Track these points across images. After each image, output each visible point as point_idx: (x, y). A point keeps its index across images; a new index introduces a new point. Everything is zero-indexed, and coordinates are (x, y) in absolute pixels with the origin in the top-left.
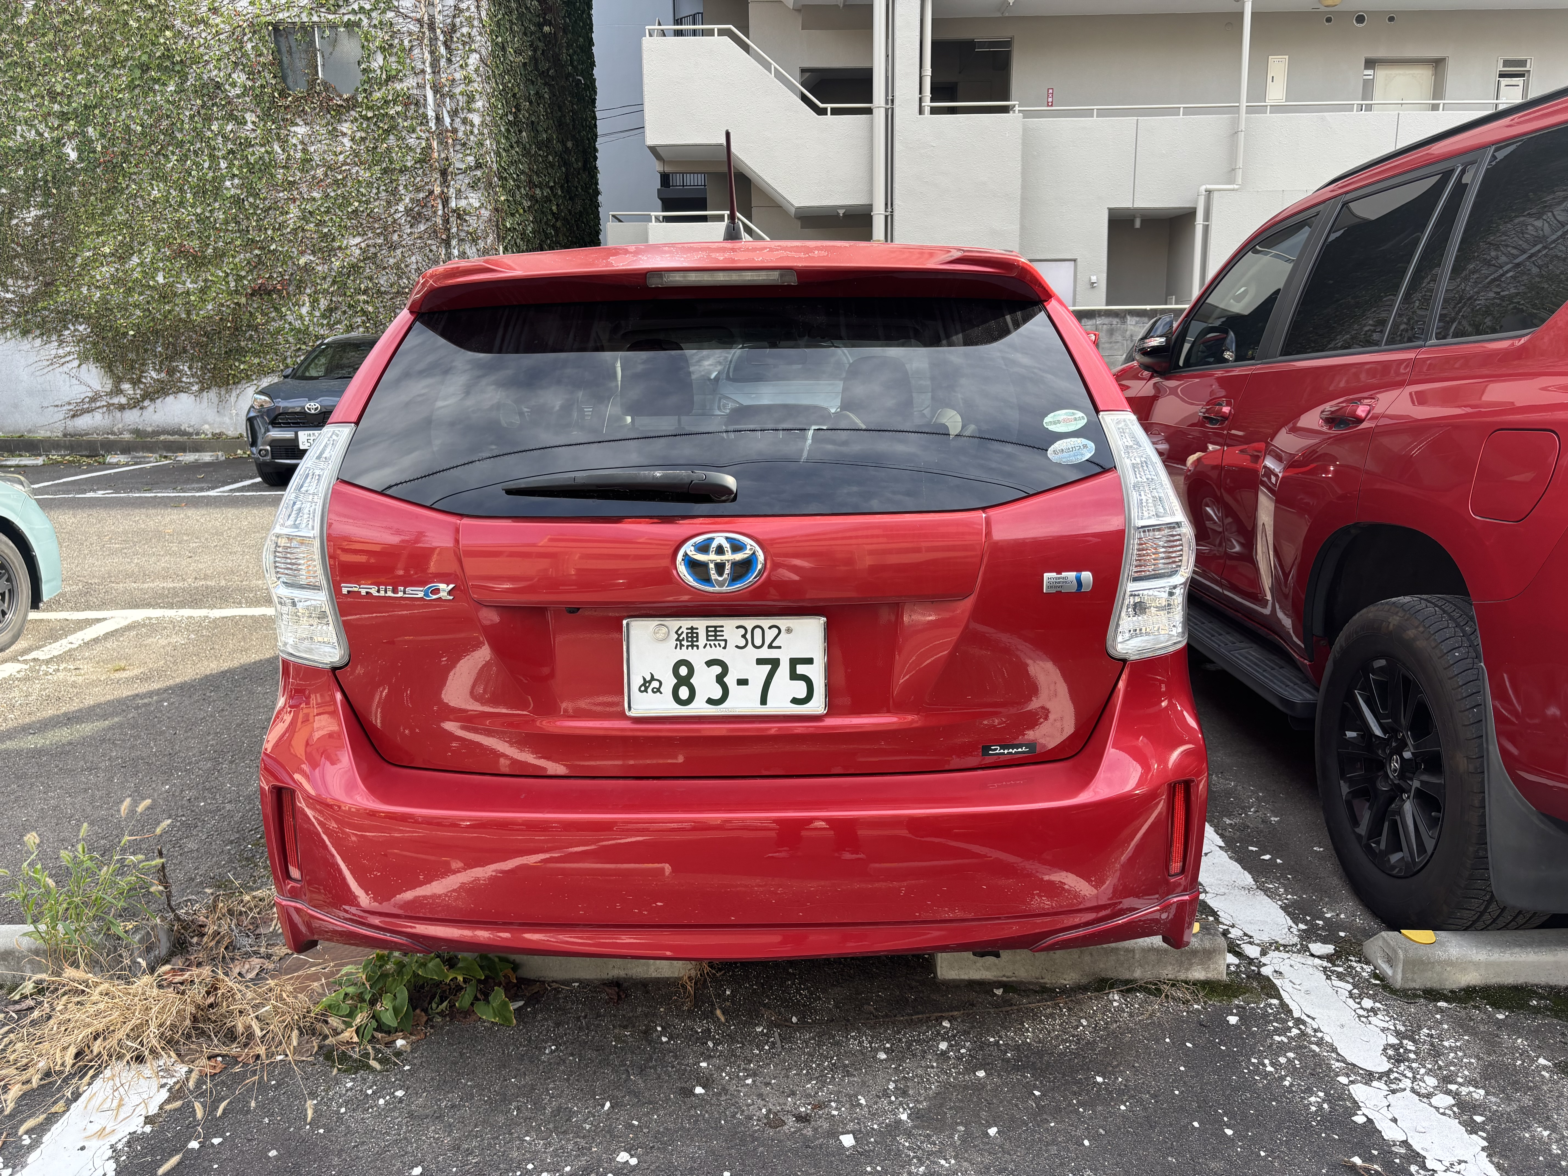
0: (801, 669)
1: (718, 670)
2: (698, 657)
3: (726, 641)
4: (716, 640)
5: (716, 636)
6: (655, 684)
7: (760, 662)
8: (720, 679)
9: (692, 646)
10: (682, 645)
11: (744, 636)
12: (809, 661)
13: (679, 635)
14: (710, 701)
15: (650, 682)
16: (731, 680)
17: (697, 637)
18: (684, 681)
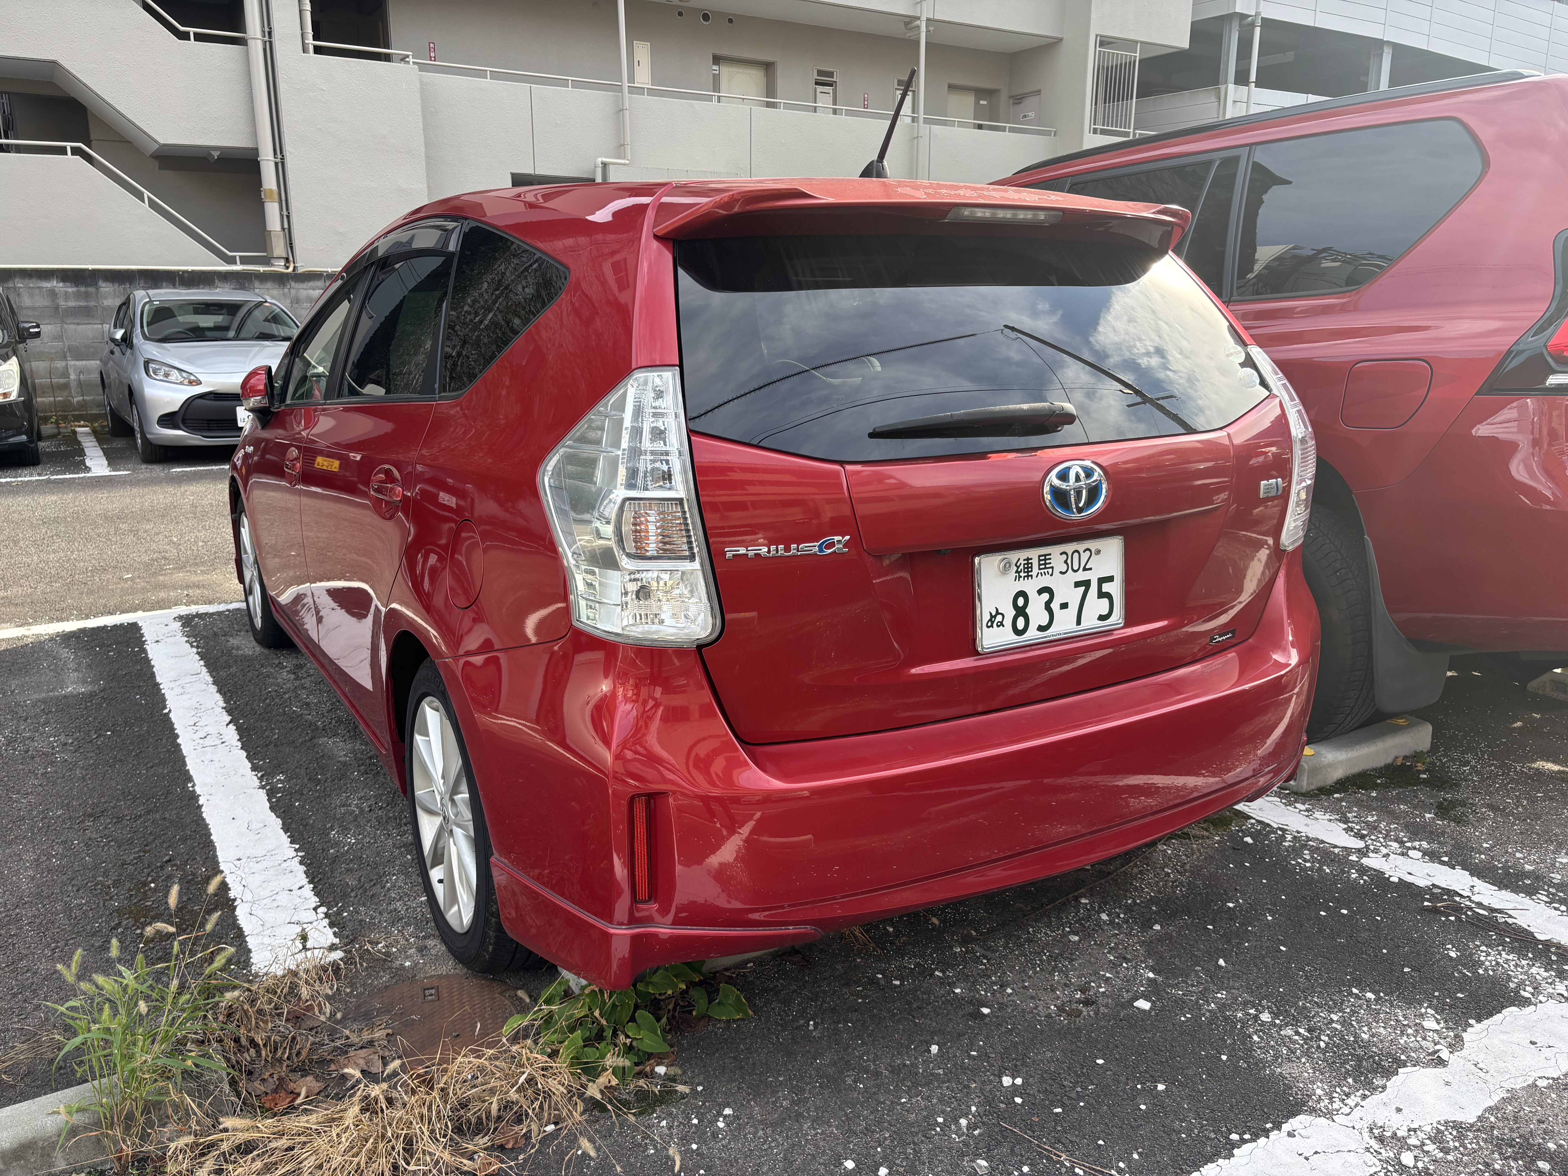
0: (1106, 587)
1: (1046, 596)
2: (1031, 586)
3: (1052, 568)
4: (1045, 568)
5: (1045, 564)
6: (999, 618)
7: (1077, 584)
8: (1048, 606)
9: (1028, 576)
10: (1020, 577)
11: (1066, 562)
12: (1110, 579)
13: (1018, 567)
14: (1041, 628)
15: (995, 617)
16: (1055, 606)
17: (1031, 567)
18: (1021, 612)
